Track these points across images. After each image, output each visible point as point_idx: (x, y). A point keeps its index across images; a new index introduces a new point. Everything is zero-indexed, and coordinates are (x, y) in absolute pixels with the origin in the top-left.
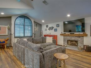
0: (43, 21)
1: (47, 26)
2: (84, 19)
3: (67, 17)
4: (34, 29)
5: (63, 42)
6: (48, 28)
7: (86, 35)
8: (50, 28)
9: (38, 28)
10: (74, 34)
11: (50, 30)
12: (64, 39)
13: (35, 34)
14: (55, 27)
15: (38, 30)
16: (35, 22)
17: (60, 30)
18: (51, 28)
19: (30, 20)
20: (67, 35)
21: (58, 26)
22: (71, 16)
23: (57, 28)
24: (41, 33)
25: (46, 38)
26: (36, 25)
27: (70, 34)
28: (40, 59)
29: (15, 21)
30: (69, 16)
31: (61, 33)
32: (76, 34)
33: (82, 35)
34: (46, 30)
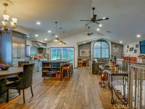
1: (128, 47)
4: (113, 51)
8: (131, 49)
9: (117, 49)
19: (107, 43)
21: (137, 46)
23: (137, 49)
24: (122, 54)
26: (116, 46)
34: (127, 51)
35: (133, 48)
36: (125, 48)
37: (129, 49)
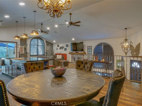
0: (54, 41)
1: (58, 46)
2: (83, 42)
3: (72, 40)
4: (46, 48)
5: (71, 60)
6: (59, 47)
7: (85, 53)
9: (49, 47)
10: (78, 52)
11: (60, 49)
12: (72, 57)
13: (47, 53)
14: (65, 47)
15: (49, 50)
16: (47, 42)
17: (69, 49)
18: (62, 48)
19: (43, 40)
20: (73, 54)
21: (67, 46)
22: (75, 40)
23: (67, 48)
24: (52, 52)
25: (57, 56)
26: (48, 44)
27: (76, 52)
28: (53, 62)
29: (31, 42)
30: (73, 39)
31: (69, 52)
32: (79, 53)
33: (83, 53)
34: (57, 49)
35: (63, 47)
36: (55, 47)
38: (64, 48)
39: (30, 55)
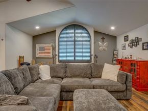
1: (126, 38)
8: (132, 42)
11: (131, 47)
24: (114, 54)
26: (103, 39)
29: (60, 36)
34: (124, 48)
35: (138, 40)
36: (120, 42)
37: (128, 43)
38: (141, 43)
39: (59, 59)
